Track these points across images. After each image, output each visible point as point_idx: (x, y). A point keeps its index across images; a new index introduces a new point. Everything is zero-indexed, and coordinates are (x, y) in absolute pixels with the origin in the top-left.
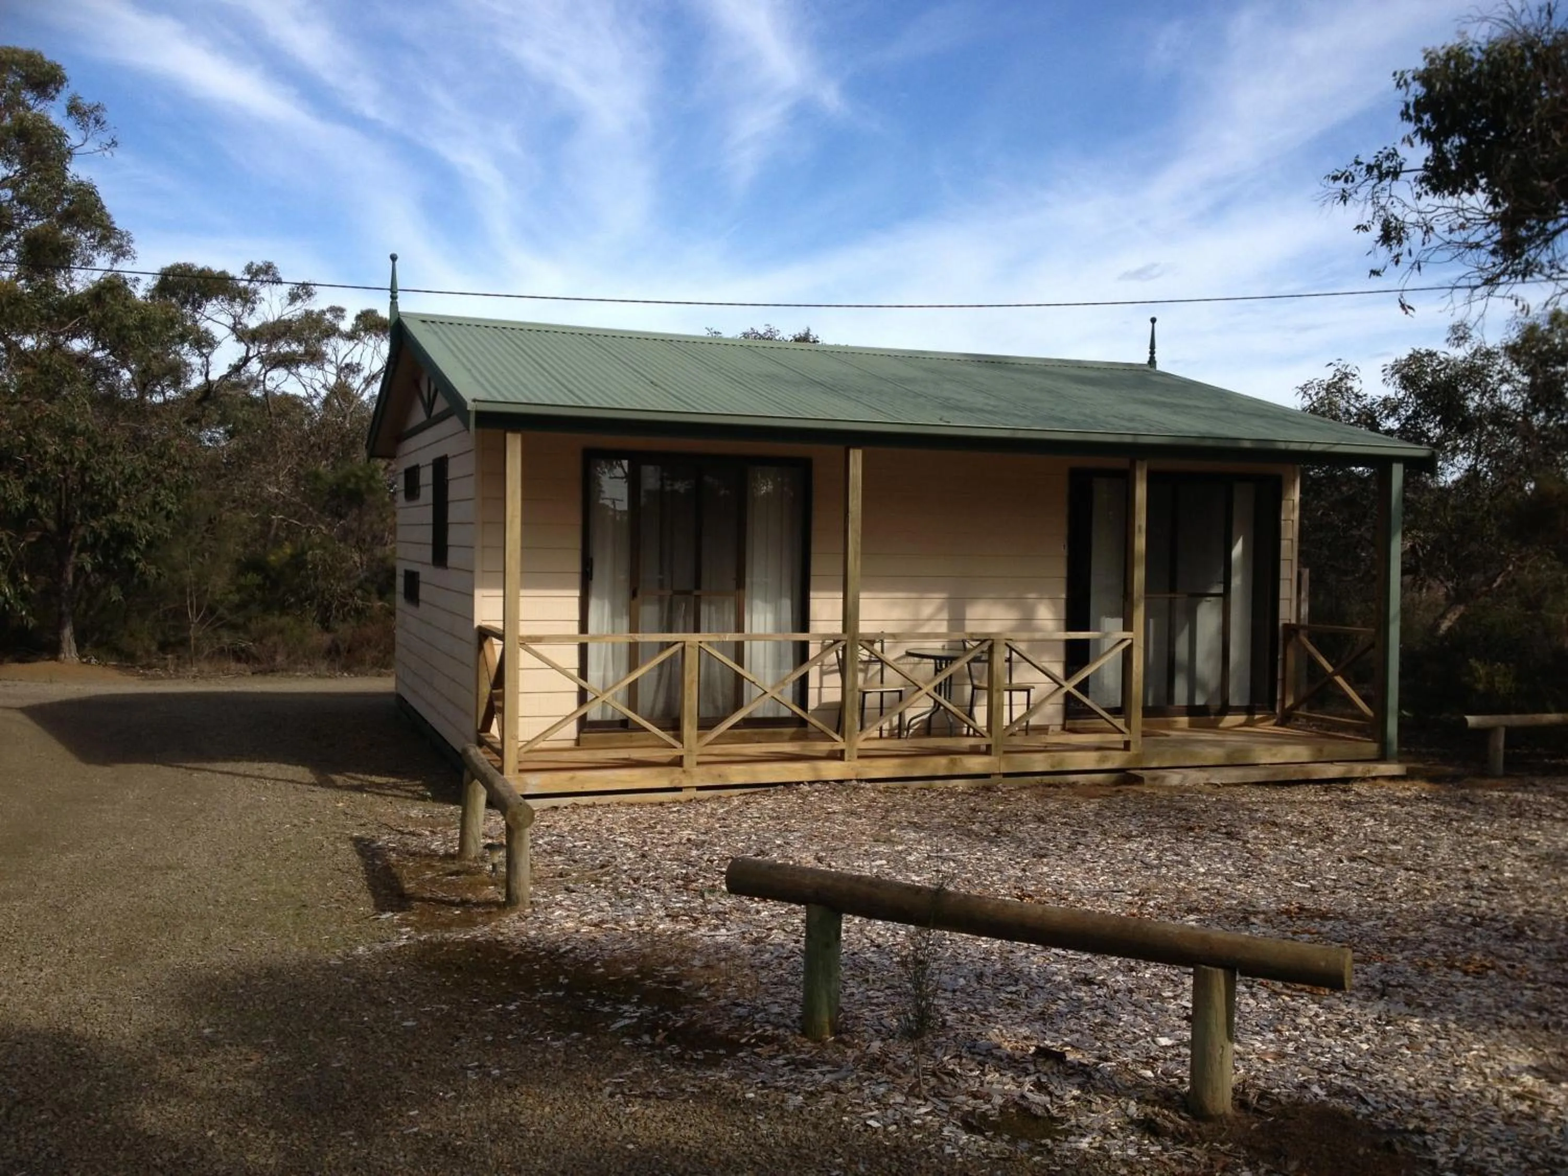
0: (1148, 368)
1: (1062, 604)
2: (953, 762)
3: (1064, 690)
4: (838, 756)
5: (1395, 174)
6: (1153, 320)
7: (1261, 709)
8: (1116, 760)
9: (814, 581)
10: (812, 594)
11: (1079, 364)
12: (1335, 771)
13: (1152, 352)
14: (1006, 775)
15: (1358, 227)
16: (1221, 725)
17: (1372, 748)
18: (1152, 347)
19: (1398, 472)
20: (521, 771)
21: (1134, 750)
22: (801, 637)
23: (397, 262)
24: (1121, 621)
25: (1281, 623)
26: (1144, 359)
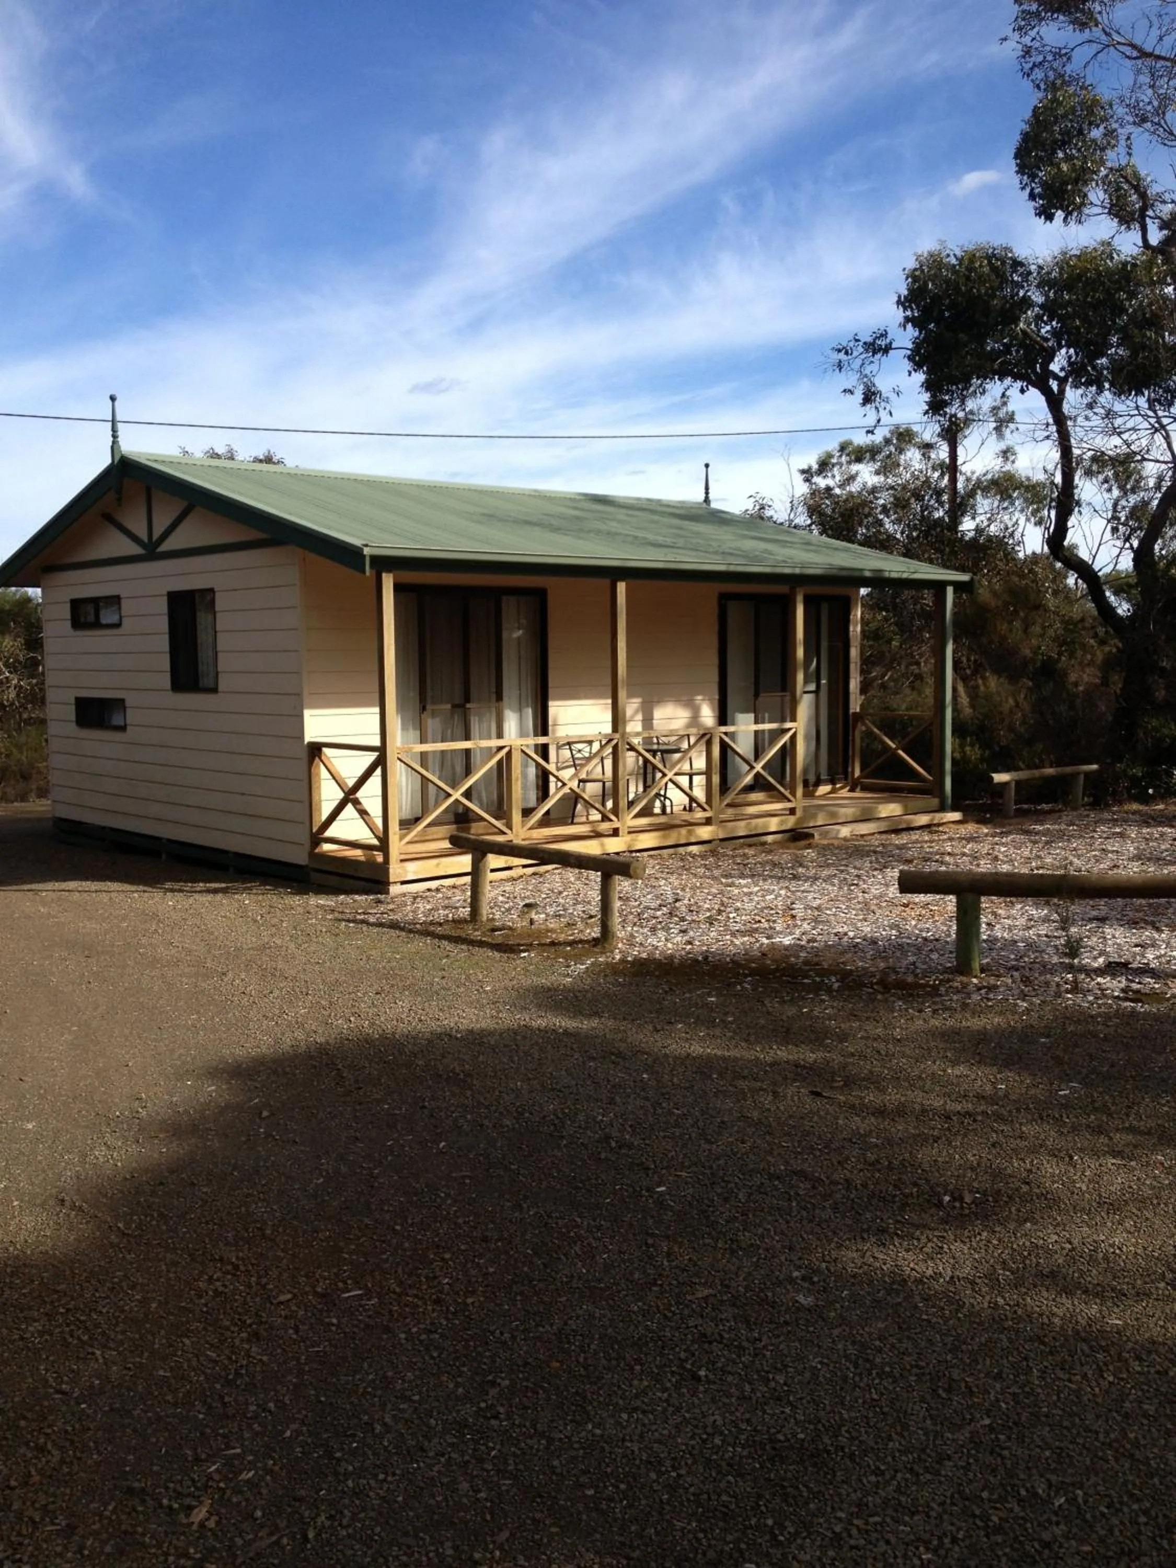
0: (705, 505)
1: (716, 702)
2: (690, 833)
3: (755, 771)
4: (616, 833)
5: (886, 350)
6: (707, 466)
7: (839, 780)
8: (790, 822)
9: (551, 692)
10: (551, 703)
11: (659, 502)
12: (923, 819)
13: (707, 493)
14: (722, 840)
15: (845, 391)
16: (817, 794)
17: (935, 802)
18: (707, 488)
19: (950, 590)
20: (402, 861)
21: (799, 813)
22: (542, 740)
23: (116, 403)
24: (752, 715)
25: (851, 711)
26: (701, 497)
